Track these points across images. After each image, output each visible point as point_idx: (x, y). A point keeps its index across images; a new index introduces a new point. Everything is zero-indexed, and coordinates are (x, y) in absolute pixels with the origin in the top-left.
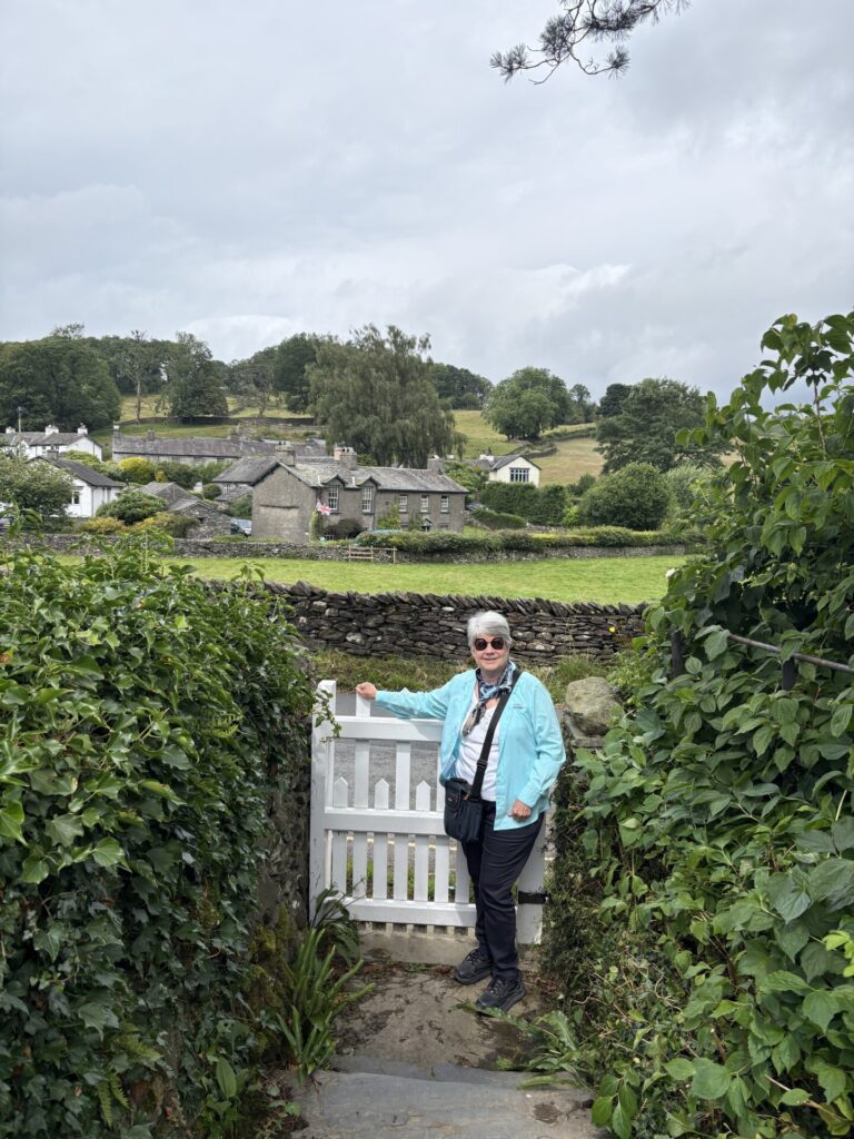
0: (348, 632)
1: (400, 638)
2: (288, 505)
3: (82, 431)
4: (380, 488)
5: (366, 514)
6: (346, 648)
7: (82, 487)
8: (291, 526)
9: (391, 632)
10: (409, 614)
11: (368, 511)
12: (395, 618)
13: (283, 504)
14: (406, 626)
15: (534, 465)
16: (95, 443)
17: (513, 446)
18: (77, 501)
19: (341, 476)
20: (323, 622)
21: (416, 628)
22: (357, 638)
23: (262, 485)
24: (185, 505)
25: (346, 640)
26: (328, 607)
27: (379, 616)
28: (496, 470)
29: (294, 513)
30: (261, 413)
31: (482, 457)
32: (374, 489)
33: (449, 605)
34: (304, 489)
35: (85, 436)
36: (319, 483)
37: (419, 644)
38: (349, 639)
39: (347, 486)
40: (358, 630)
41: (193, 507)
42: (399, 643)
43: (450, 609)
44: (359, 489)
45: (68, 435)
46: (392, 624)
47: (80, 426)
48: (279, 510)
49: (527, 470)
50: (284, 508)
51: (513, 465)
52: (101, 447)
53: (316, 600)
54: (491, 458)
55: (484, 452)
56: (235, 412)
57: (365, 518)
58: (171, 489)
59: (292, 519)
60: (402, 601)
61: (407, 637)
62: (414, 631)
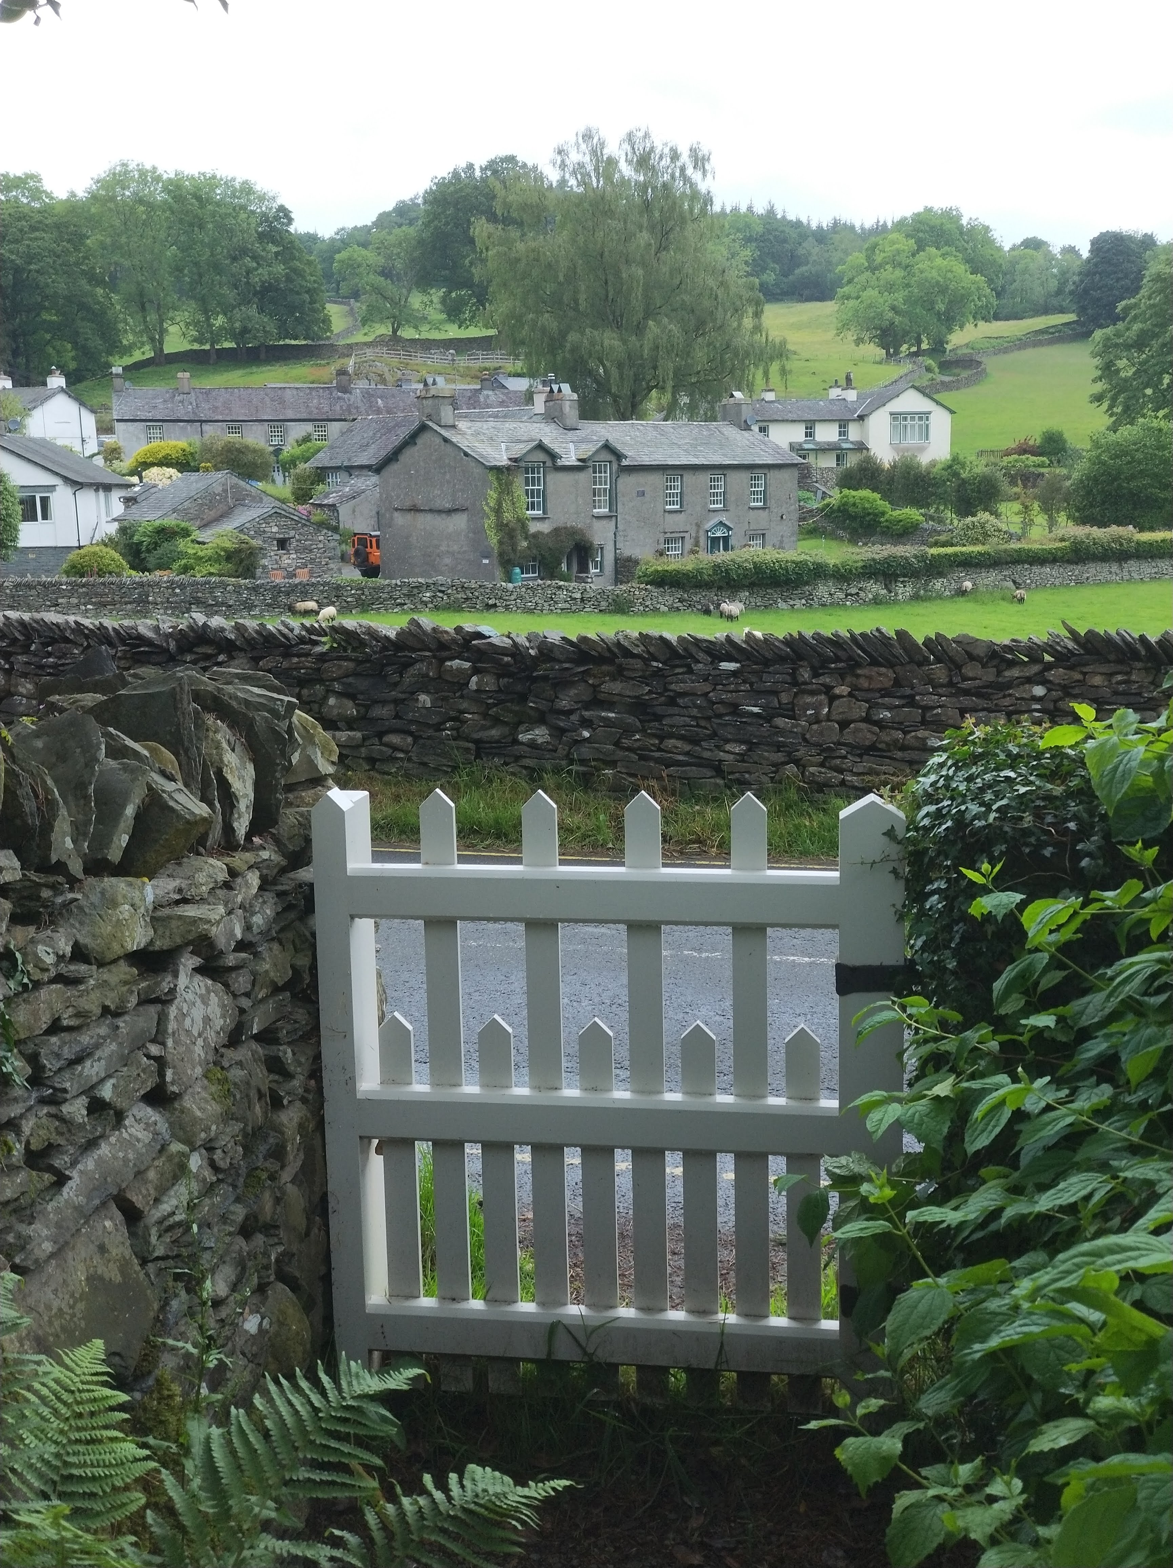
0: (520, 723)
1: (628, 731)
2: (448, 506)
3: (57, 381)
4: (625, 463)
5: (599, 518)
6: (518, 758)
7: (52, 488)
8: (456, 548)
9: (608, 719)
10: (644, 680)
11: (605, 511)
12: (616, 687)
13: (439, 504)
14: (640, 707)
15: (938, 403)
16: (82, 404)
17: (893, 371)
18: (45, 517)
19: (546, 441)
20: (465, 705)
21: (659, 710)
22: (540, 734)
23: (394, 467)
24: (251, 514)
25: (516, 742)
26: (476, 671)
27: (582, 686)
28: (861, 418)
29: (460, 522)
30: (395, 331)
32: (615, 467)
33: (730, 659)
34: (478, 471)
35: (62, 390)
36: (502, 458)
37: (671, 743)
38: (522, 737)
39: (560, 463)
40: (541, 719)
41: (266, 519)
42: (625, 742)
43: (732, 666)
44: (582, 466)
45: (28, 393)
46: (609, 705)
47: (50, 373)
48: (429, 517)
49: (924, 416)
50: (440, 512)
51: (897, 405)
52: (93, 411)
53: (452, 659)
54: (851, 395)
55: (836, 384)
56: (348, 332)
57: (598, 525)
59: (457, 533)
60: (627, 653)
61: (643, 731)
62: (659, 718)
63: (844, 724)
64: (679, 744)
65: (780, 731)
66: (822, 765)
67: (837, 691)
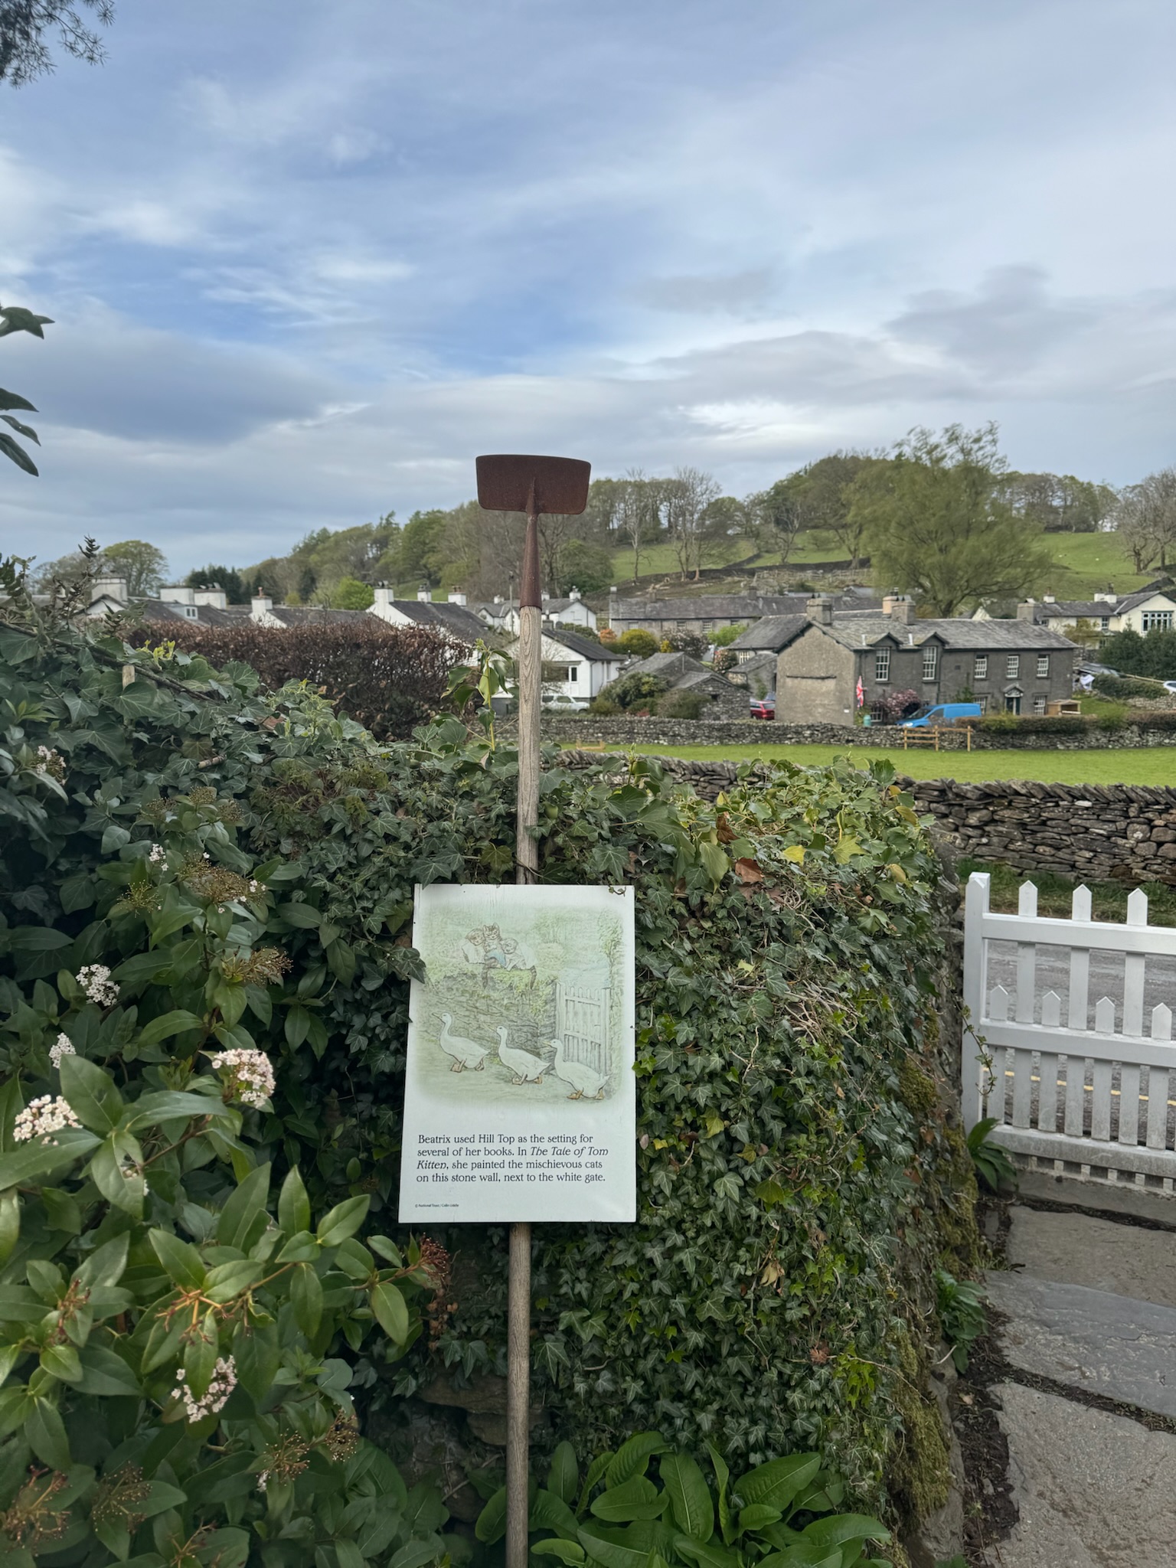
1: (1012, 841)
2: (823, 674)
3: (574, 595)
4: (947, 647)
5: (927, 683)
7: (579, 662)
8: (826, 702)
9: (1001, 832)
10: (1027, 810)
11: (930, 678)
12: (1007, 813)
13: (816, 673)
14: (1022, 825)
16: (589, 609)
19: (894, 634)
21: (1036, 828)
23: (789, 650)
24: (695, 679)
27: (985, 811)
28: (1120, 614)
29: (830, 684)
30: (784, 559)
31: (1097, 597)
32: (940, 649)
33: (1084, 798)
34: (845, 652)
35: (578, 601)
36: (864, 646)
37: (1041, 849)
39: (902, 647)
40: (955, 830)
41: (706, 682)
42: (1011, 847)
43: (1087, 804)
44: (919, 650)
45: (559, 601)
46: (1002, 822)
47: (572, 590)
48: (810, 681)
49: (1169, 613)
50: (817, 678)
51: (1146, 607)
54: (1112, 599)
57: (926, 689)
58: (680, 660)
59: (828, 693)
60: (1017, 793)
61: (1024, 840)
62: (1034, 832)
63: (1160, 844)
64: (1048, 849)
65: (1116, 845)
66: (1144, 868)
67: (1157, 822)
